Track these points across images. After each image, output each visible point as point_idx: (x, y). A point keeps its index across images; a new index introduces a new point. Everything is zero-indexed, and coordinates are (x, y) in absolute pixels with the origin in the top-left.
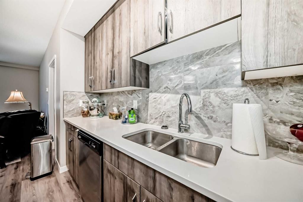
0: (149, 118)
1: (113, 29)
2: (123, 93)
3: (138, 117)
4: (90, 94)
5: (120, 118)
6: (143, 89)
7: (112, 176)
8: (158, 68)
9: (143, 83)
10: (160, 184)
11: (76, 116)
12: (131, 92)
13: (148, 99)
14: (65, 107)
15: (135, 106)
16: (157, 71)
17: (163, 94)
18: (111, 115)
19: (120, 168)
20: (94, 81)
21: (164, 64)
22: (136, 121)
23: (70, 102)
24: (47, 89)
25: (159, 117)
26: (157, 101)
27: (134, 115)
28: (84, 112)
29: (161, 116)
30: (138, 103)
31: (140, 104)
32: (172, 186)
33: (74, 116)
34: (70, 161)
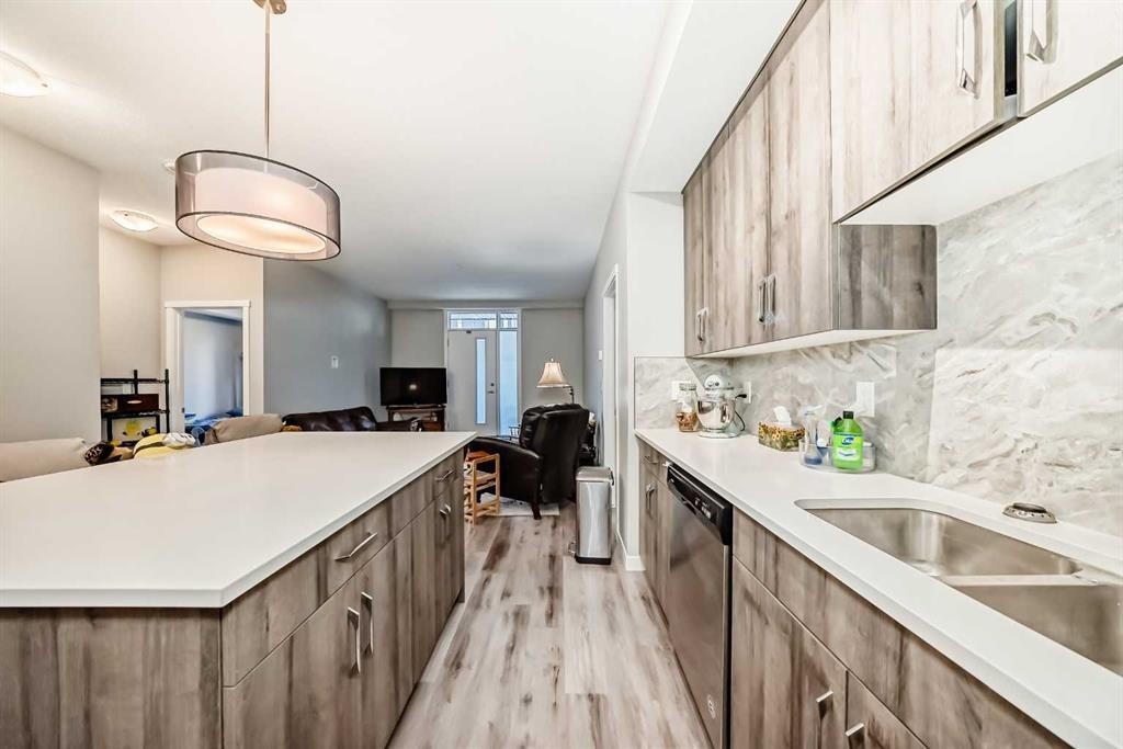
0: (933, 457)
1: (769, 138)
2: (811, 354)
3: (877, 450)
4: (700, 363)
5: (797, 446)
6: (903, 336)
7: (755, 613)
8: (990, 228)
9: (898, 312)
10: (926, 687)
11: (663, 427)
12: (847, 347)
13: (932, 378)
14: (638, 398)
15: (864, 403)
16: (985, 245)
17: (1023, 352)
18: (766, 432)
19: (780, 592)
20: (709, 321)
21: (1034, 204)
22: (869, 463)
23: (650, 385)
24: (600, 352)
25: (995, 462)
26: (985, 385)
27: (857, 440)
28: (682, 417)
29: (1007, 455)
30: (879, 391)
31: (889, 396)
32: (977, 710)
33: (659, 427)
34: (650, 547)
